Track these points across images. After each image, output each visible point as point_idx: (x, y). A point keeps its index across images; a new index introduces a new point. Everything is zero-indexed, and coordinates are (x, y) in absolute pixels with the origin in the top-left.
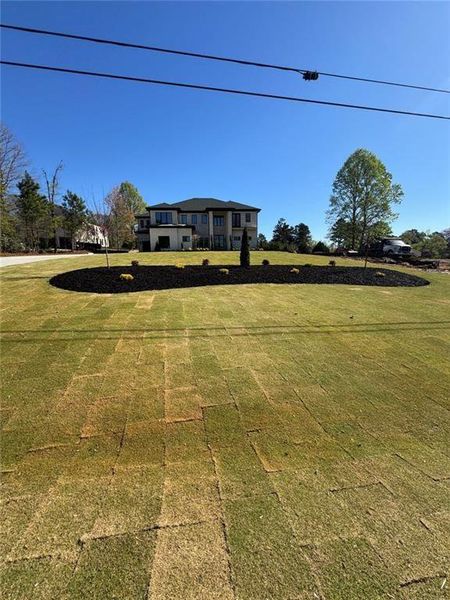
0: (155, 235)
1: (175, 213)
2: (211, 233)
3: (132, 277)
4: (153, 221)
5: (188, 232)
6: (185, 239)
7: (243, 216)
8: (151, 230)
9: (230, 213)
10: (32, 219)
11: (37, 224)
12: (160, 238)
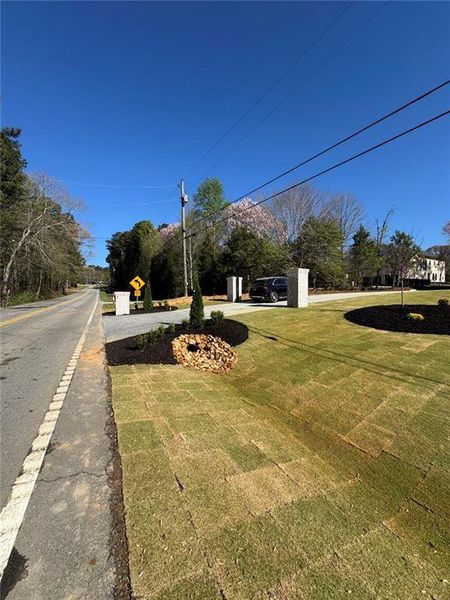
3: (421, 317)
10: (360, 262)
11: (363, 266)
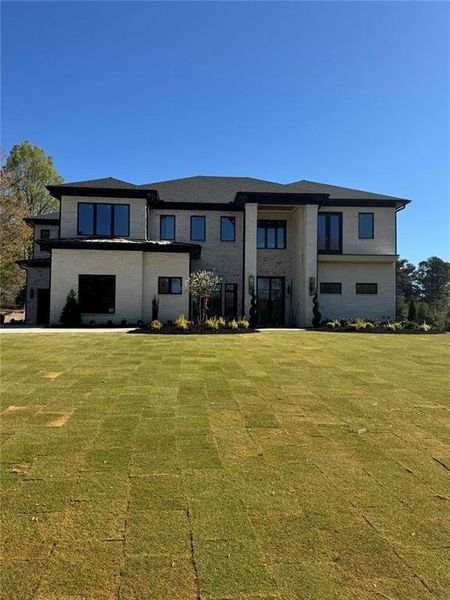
0: (67, 270)
1: (139, 207)
2: (251, 269)
4: (69, 228)
5: (177, 265)
6: (167, 285)
7: (351, 217)
8: (57, 255)
9: (311, 212)
12: (83, 279)
